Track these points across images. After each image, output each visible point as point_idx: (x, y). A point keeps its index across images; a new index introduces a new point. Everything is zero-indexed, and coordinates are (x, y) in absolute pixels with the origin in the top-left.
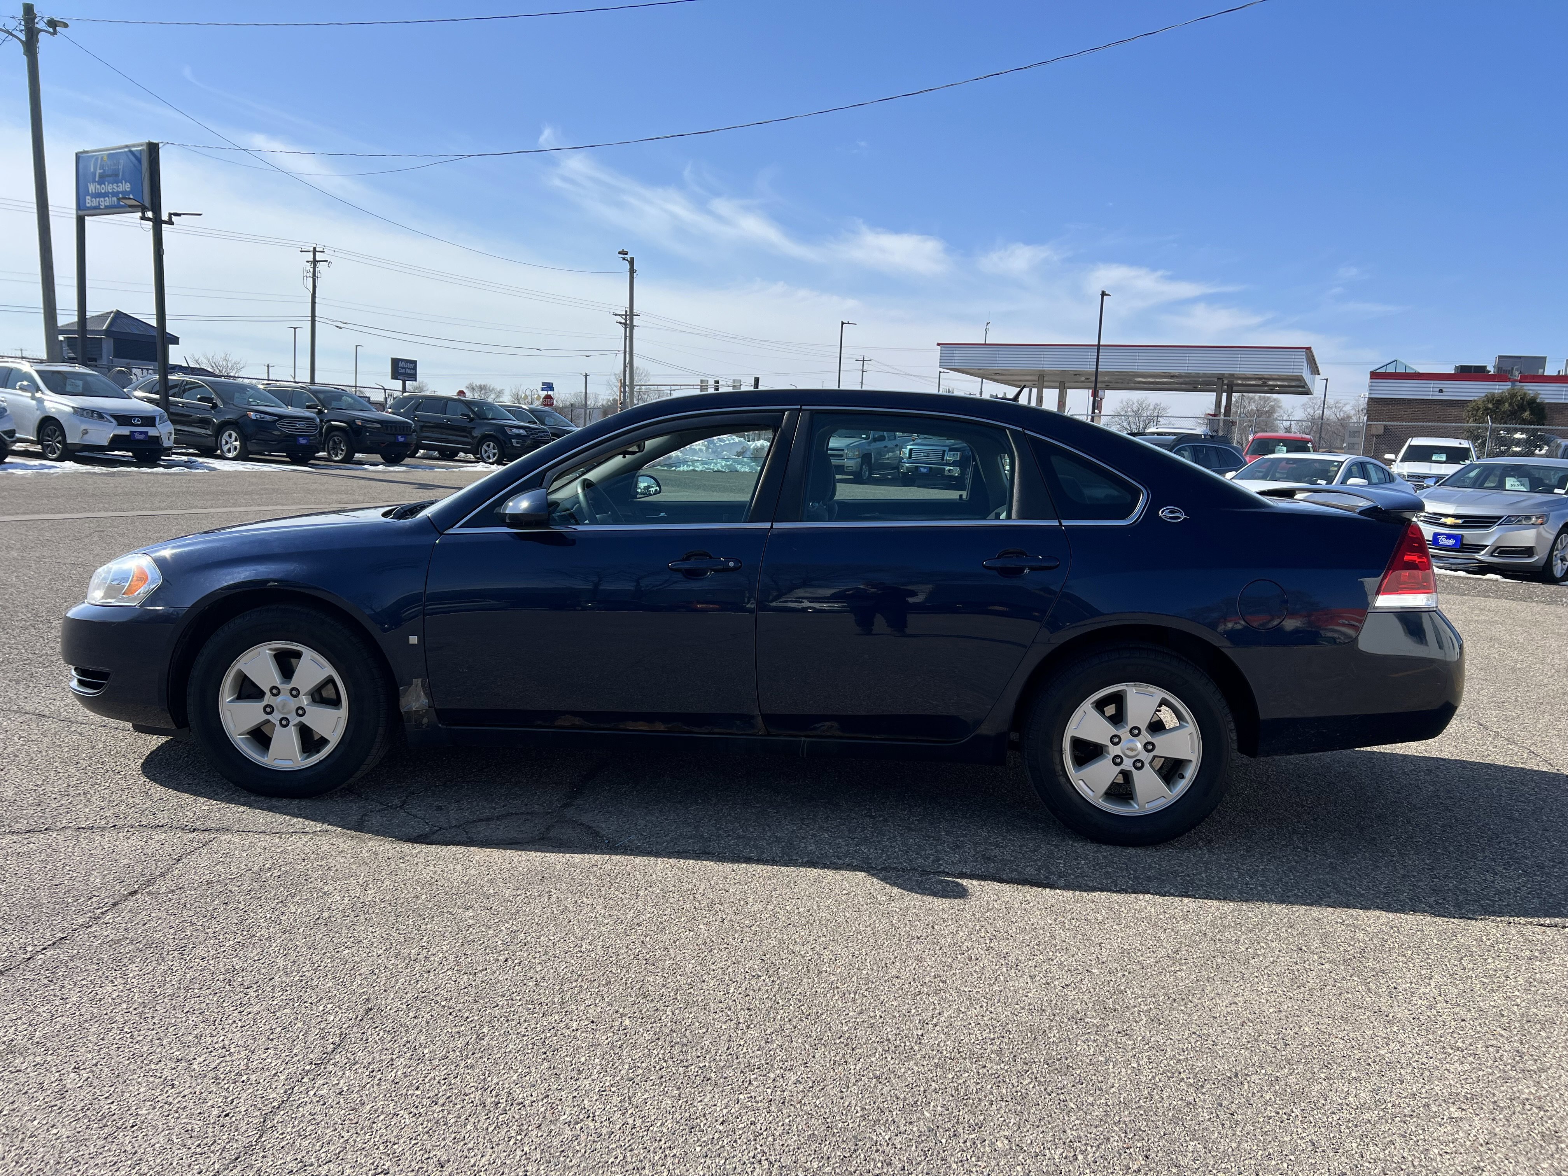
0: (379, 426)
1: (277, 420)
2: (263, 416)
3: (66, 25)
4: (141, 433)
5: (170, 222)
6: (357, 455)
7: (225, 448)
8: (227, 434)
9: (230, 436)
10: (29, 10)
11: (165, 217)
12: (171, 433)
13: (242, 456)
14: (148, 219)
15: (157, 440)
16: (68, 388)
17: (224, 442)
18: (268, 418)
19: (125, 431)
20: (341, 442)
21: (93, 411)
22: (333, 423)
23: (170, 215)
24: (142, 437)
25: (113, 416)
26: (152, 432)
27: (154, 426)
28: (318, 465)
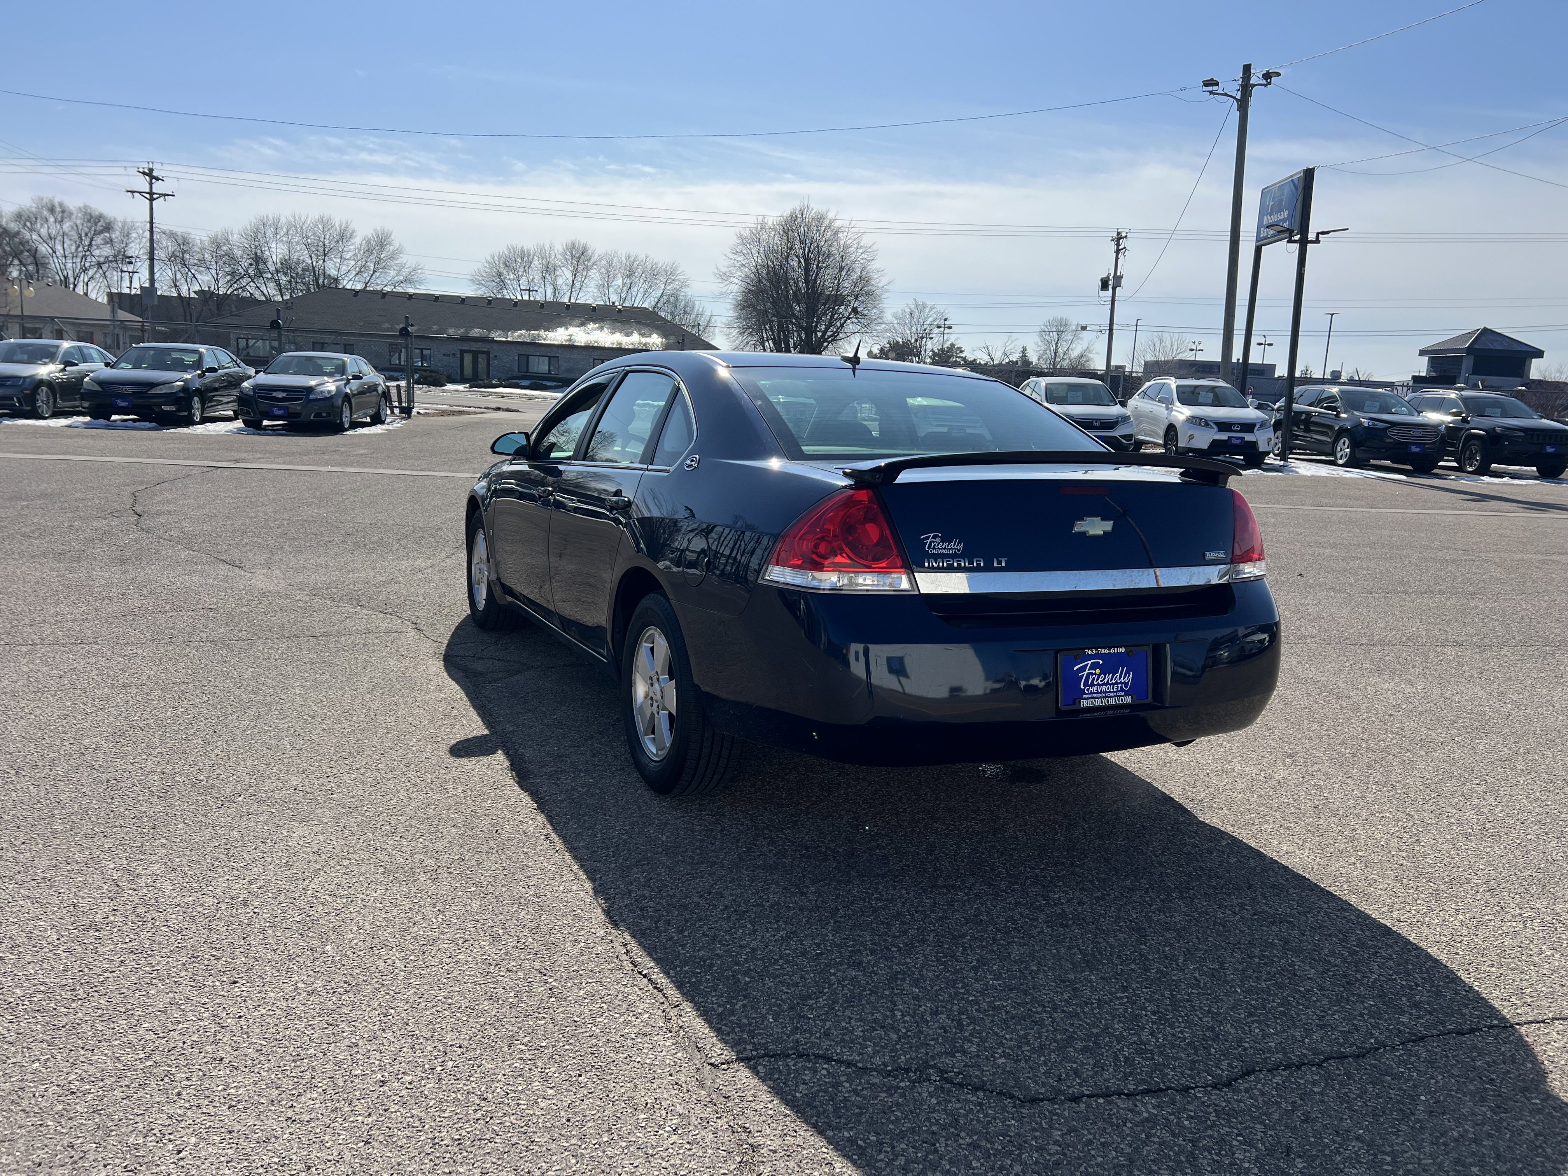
0: (1522, 434)
1: (1389, 428)
2: (1376, 423)
3: (1278, 74)
4: (1238, 438)
5: (1317, 241)
6: (1493, 465)
7: (1339, 455)
8: (1342, 441)
9: (1344, 443)
10: (1247, 69)
11: (1311, 236)
12: (1270, 439)
13: (1353, 463)
14: (1295, 242)
15: (1254, 445)
16: (1200, 400)
17: (1339, 449)
18: (1381, 425)
19: (1224, 436)
20: (1477, 452)
21: (1201, 419)
22: (1472, 431)
23: (1318, 234)
24: (1238, 442)
25: (1216, 423)
26: (1249, 437)
27: (1253, 432)
28: (1441, 475)
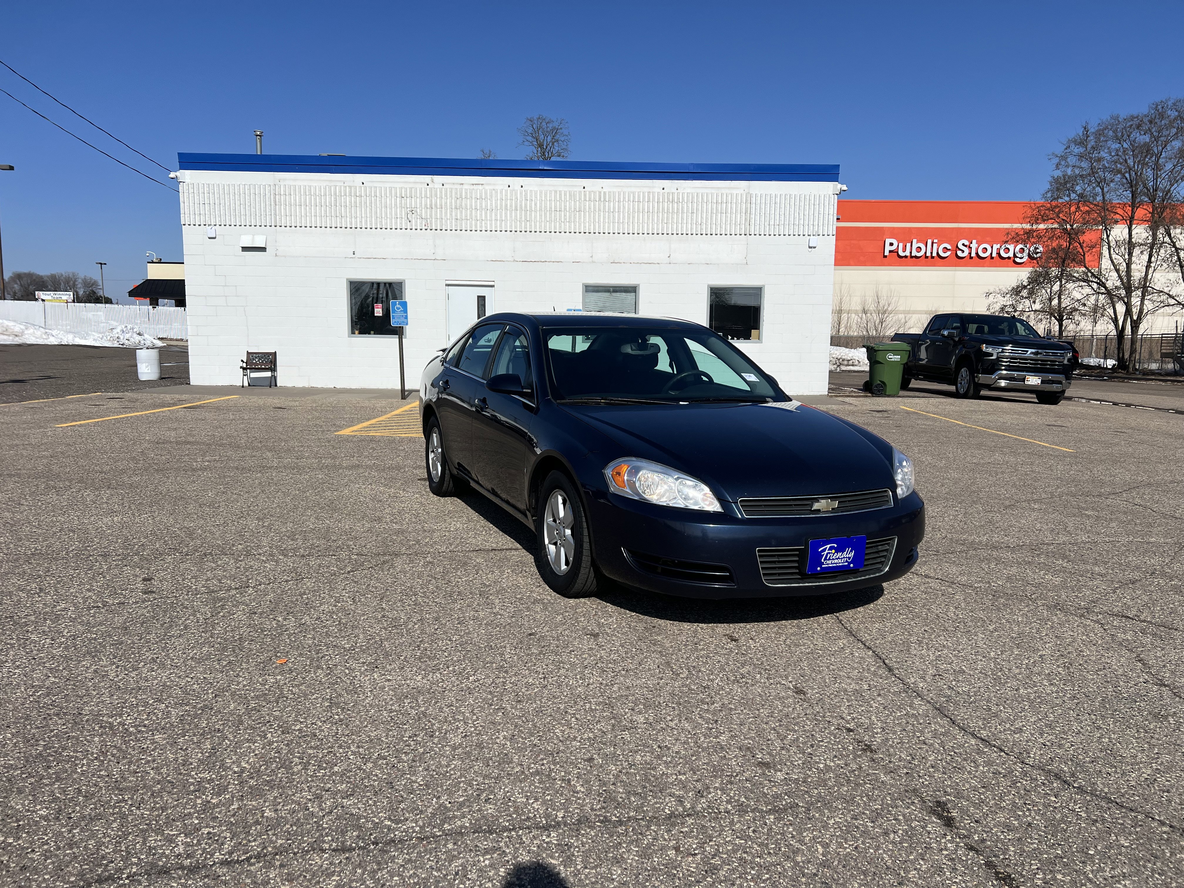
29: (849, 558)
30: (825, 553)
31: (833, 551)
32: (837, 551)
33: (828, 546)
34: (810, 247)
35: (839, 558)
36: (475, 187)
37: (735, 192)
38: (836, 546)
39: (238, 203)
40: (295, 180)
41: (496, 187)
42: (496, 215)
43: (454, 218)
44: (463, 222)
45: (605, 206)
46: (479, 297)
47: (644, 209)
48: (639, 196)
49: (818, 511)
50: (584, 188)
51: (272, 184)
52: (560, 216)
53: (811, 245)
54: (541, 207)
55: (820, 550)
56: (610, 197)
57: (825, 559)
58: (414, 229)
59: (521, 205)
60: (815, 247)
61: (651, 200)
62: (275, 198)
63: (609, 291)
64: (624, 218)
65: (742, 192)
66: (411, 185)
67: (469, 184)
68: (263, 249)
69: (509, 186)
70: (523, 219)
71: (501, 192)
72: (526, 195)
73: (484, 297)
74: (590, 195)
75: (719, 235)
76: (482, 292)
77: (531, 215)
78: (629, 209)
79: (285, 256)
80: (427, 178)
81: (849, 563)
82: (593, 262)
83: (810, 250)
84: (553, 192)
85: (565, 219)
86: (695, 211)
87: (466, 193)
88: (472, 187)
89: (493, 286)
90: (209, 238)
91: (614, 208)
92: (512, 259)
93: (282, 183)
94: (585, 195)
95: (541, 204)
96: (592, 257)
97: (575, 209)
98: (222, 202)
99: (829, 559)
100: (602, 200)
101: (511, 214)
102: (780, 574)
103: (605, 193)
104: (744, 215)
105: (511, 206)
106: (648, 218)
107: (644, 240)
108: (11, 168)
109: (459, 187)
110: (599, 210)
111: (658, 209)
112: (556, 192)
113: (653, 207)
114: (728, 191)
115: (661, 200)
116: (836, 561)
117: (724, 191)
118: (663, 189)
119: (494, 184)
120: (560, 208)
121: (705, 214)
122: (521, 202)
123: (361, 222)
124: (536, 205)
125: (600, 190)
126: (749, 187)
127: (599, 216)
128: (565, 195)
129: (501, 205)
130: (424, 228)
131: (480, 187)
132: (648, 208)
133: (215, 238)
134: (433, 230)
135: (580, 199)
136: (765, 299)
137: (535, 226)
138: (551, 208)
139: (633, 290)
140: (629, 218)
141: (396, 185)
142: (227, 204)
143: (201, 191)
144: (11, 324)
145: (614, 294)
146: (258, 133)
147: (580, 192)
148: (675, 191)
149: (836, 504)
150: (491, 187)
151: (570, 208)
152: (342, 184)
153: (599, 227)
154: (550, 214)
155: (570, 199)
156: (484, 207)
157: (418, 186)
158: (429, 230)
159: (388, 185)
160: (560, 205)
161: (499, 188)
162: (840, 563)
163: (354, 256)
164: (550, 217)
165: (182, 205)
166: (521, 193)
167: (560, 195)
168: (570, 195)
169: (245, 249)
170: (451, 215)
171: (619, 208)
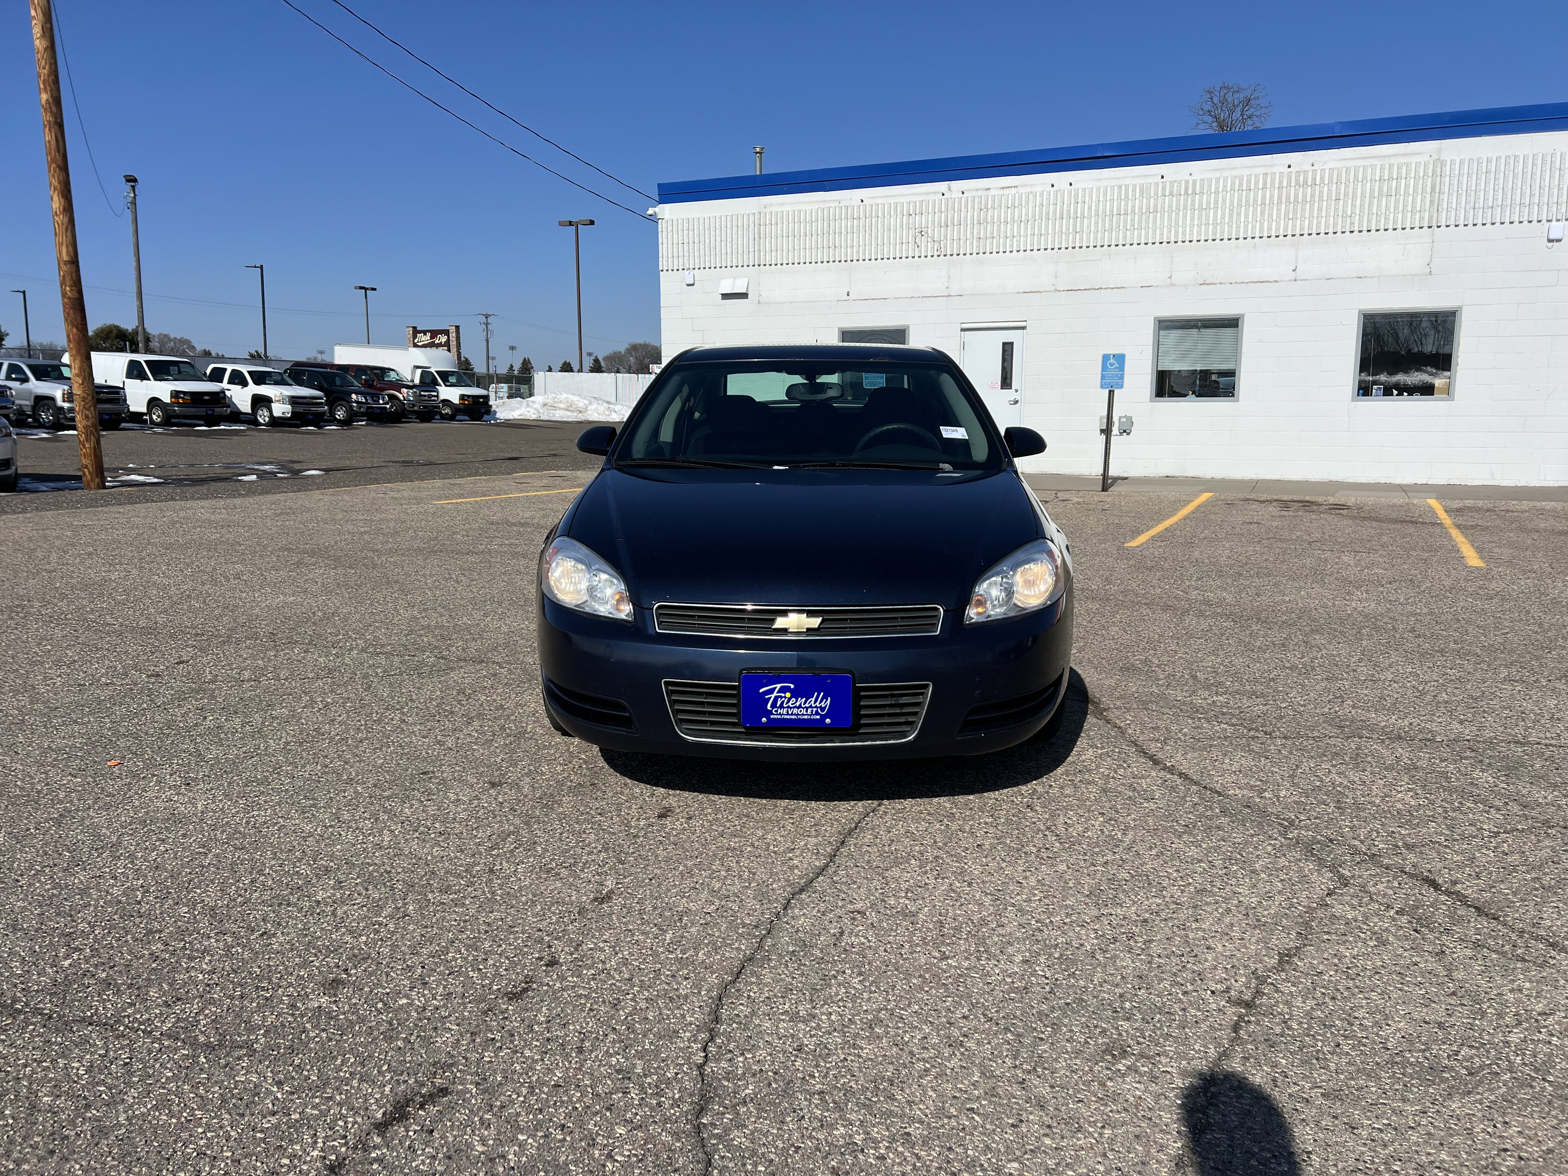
29: (823, 709)
30: (773, 696)
31: (788, 695)
32: (795, 694)
33: (779, 686)
34: (1550, 241)
35: (800, 706)
36: (1006, 192)
37: (1414, 160)
38: (792, 686)
39: (718, 239)
40: (782, 204)
41: (1034, 189)
42: (1033, 228)
43: (975, 236)
44: (988, 241)
45: (1193, 201)
46: (1004, 344)
47: (1255, 201)
48: (1249, 182)
49: (784, 631)
50: (1163, 177)
51: (756, 212)
52: (1125, 222)
53: (1551, 237)
54: (1097, 210)
55: (761, 691)
56: (1202, 187)
57: (774, 705)
58: (923, 257)
59: (1069, 211)
60: (1559, 241)
61: (1268, 186)
62: (759, 230)
63: (1196, 327)
64: (1223, 217)
65: (1427, 158)
66: (921, 198)
67: (997, 188)
68: (744, 296)
69: (1053, 186)
70: (1071, 231)
71: (1042, 195)
72: (1077, 195)
73: (1012, 344)
74: (1172, 187)
75: (1382, 231)
76: (1008, 336)
77: (1082, 224)
78: (1232, 202)
79: (769, 303)
80: (942, 186)
81: (823, 717)
82: (1172, 285)
83: (1551, 244)
84: (1116, 188)
85: (1133, 225)
86: (1342, 197)
87: (993, 201)
88: (1001, 192)
89: (1024, 328)
90: (688, 285)
91: (1208, 203)
92: (1053, 288)
93: (768, 210)
94: (1164, 188)
95: (1098, 206)
96: (1170, 277)
97: (1148, 209)
98: (702, 239)
99: (781, 706)
100: (1190, 192)
101: (1054, 225)
102: (713, 723)
103: (1194, 182)
104: (1428, 196)
105: (1055, 213)
106: (1262, 213)
107: (1255, 246)
108: (592, 223)
109: (984, 193)
110: (1185, 208)
111: (1280, 198)
112: (1120, 187)
113: (1272, 196)
114: (1402, 160)
115: (1285, 184)
116: (795, 711)
117: (1392, 161)
118: (1289, 167)
119: (1032, 185)
120: (1126, 210)
121: (1358, 201)
122: (1069, 206)
123: (858, 252)
124: (1090, 208)
125: (1188, 177)
126: (1439, 151)
127: (1185, 216)
128: (1134, 190)
129: (1041, 213)
130: (936, 253)
131: (1013, 191)
132: (1264, 198)
133: (693, 285)
134: (948, 256)
135: (1156, 194)
136: (1463, 329)
137: (1088, 238)
138: (1112, 211)
139: (1232, 323)
140: (1231, 216)
141: (902, 200)
142: (707, 241)
143: (680, 227)
144: (575, 398)
145: (1203, 331)
146: (758, 150)
147: (1157, 184)
148: (1308, 167)
149: (815, 622)
150: (1028, 190)
151: (1141, 209)
152: (837, 204)
153: (1184, 233)
154: (1111, 220)
155: (1142, 195)
156: (1016, 218)
157: (931, 198)
158: (942, 256)
159: (892, 201)
160: (1126, 205)
161: (1038, 189)
162: (805, 714)
163: (848, 298)
164: (1111, 225)
165: (660, 246)
166: (1070, 194)
167: (1127, 190)
168: (1141, 191)
169: (725, 296)
170: (972, 233)
171: (1216, 202)
